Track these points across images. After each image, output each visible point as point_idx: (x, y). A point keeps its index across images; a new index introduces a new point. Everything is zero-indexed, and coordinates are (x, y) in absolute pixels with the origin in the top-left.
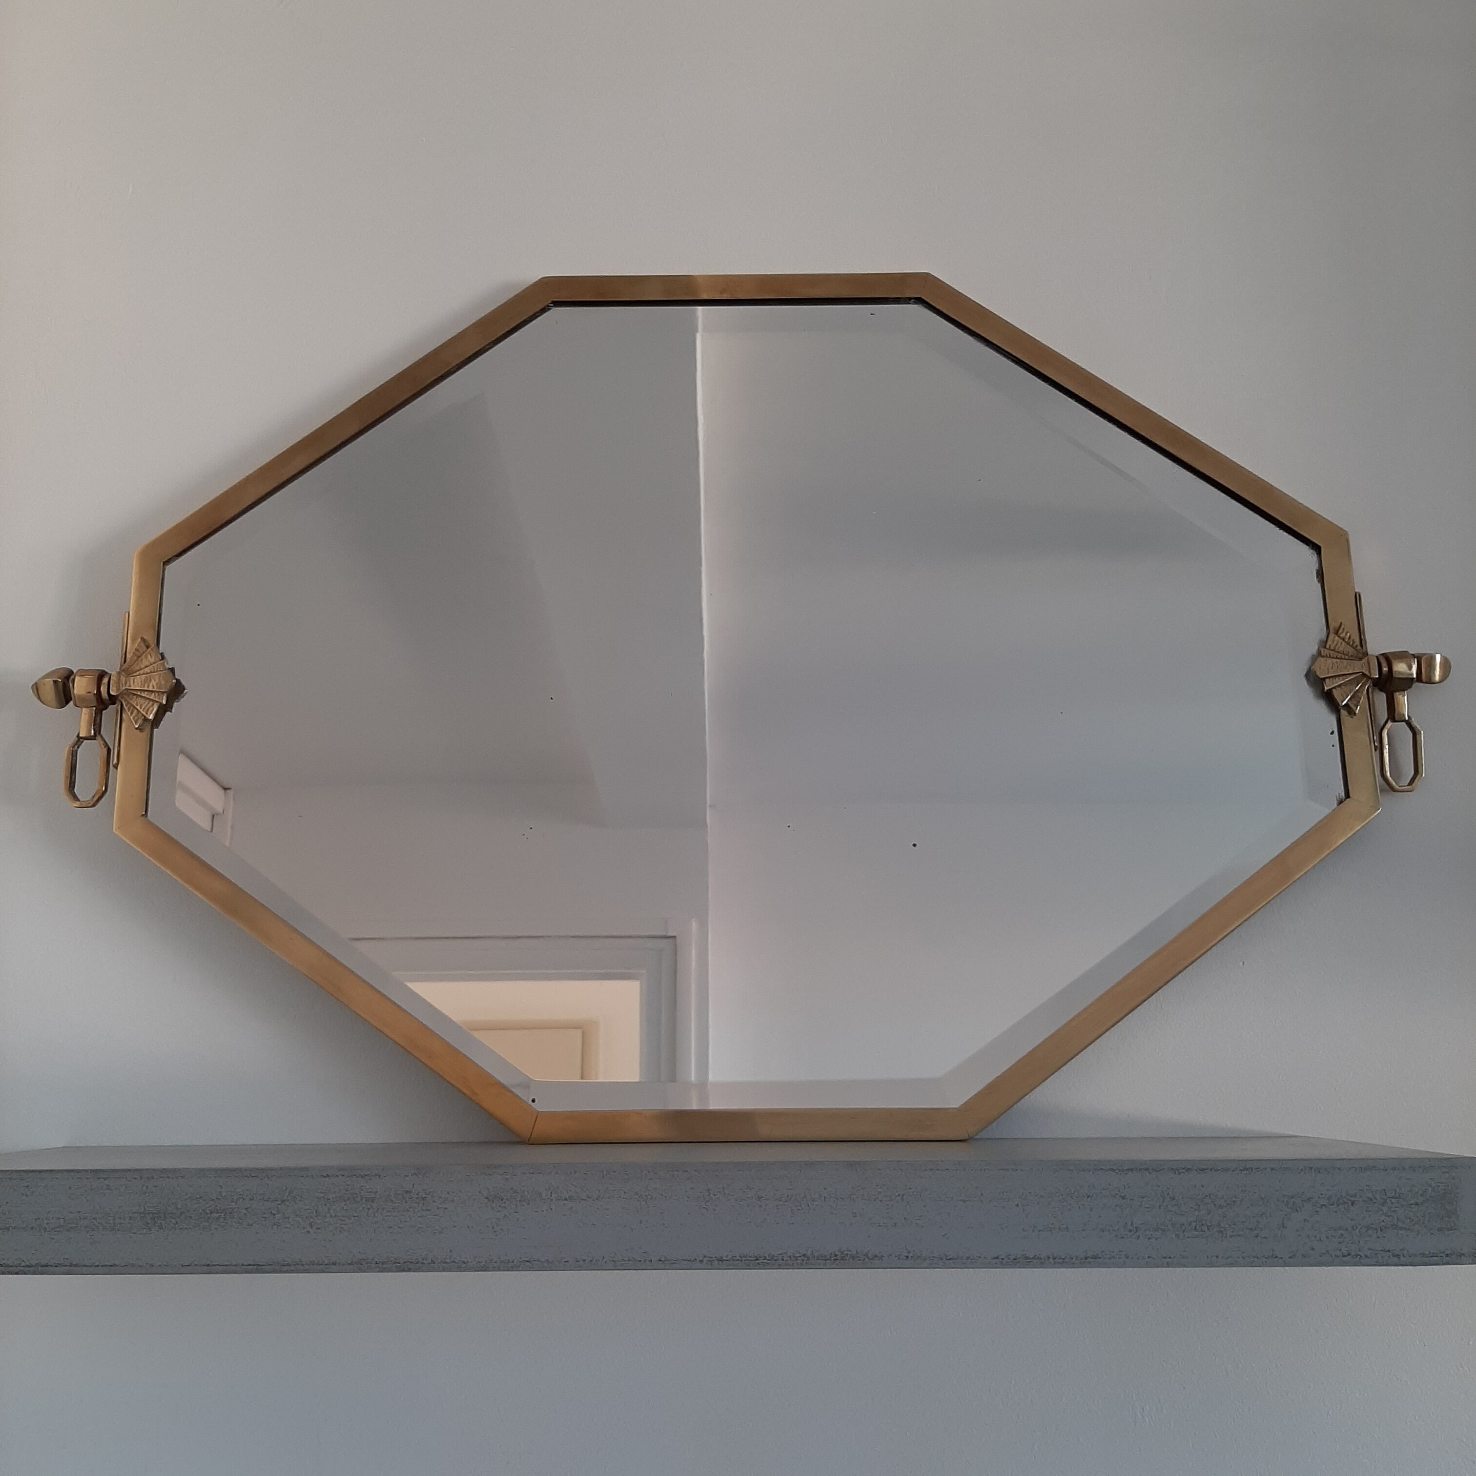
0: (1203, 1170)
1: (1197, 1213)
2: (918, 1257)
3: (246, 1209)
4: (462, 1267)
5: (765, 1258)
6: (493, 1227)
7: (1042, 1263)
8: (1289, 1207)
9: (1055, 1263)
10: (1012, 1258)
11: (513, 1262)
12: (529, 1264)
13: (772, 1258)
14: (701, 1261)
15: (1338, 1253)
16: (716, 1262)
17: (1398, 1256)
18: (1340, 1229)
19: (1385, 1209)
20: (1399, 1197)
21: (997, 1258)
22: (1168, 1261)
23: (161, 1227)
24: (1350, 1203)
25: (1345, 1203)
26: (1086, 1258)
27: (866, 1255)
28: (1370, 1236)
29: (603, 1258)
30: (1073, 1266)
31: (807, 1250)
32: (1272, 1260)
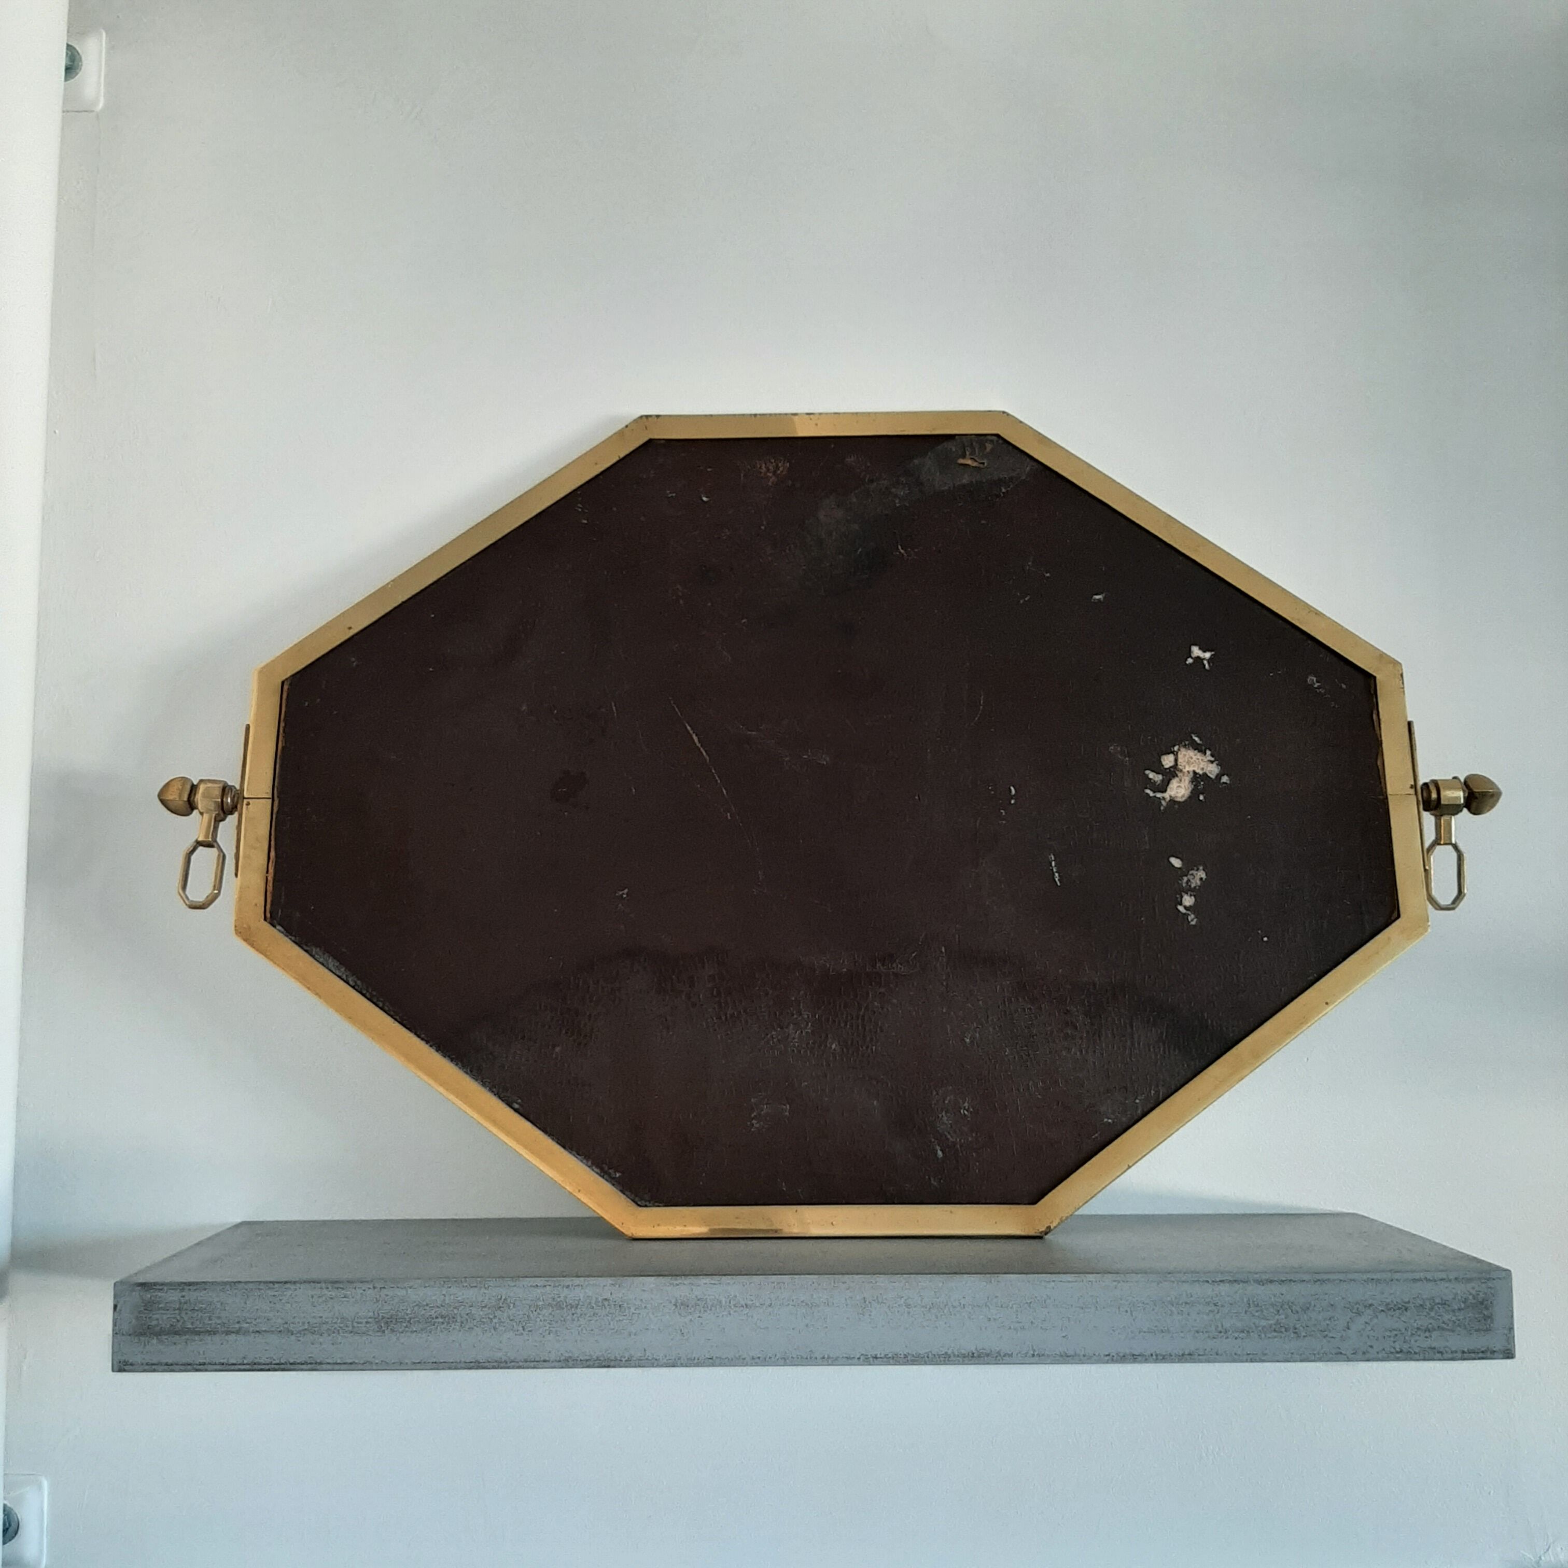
0: (1283, 1281)
1: (1277, 1317)
2: (1043, 1355)
3: (467, 1314)
4: (654, 1363)
5: (913, 1356)
6: (681, 1331)
7: (1146, 1359)
8: (1354, 1311)
9: (1157, 1359)
10: (1121, 1355)
11: (698, 1359)
12: (711, 1362)
13: (919, 1356)
14: (859, 1358)
15: (1393, 1350)
16: (871, 1359)
17: (1441, 1353)
18: (1394, 1330)
19: (1433, 1314)
20: (1445, 1304)
21: (1109, 1355)
22: (1252, 1358)
23: (393, 1331)
24: (1404, 1308)
25: (1399, 1309)
26: (1183, 1355)
27: (999, 1353)
28: (1419, 1336)
29: (776, 1355)
30: (1173, 1361)
31: (948, 1349)
32: (1338, 1356)
